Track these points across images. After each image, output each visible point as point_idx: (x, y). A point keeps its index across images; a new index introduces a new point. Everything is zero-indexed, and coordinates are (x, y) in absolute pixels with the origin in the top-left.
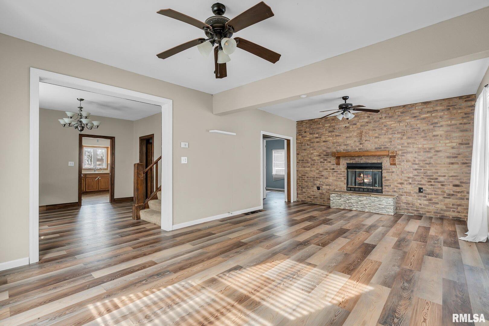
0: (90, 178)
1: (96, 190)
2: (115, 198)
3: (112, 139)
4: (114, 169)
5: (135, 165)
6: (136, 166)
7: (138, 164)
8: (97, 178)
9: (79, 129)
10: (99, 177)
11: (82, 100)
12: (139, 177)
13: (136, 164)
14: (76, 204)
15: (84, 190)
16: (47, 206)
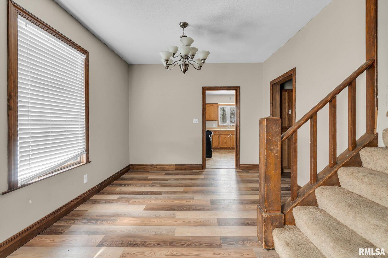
0: (223, 135)
1: (229, 147)
2: (241, 163)
3: (237, 89)
4: (239, 126)
5: (261, 121)
6: (264, 123)
7: (268, 119)
8: (229, 135)
9: (182, 70)
10: (231, 135)
11: (185, 25)
12: (271, 150)
13: (264, 119)
14: (200, 166)
15: (219, 147)
16: (176, 165)
